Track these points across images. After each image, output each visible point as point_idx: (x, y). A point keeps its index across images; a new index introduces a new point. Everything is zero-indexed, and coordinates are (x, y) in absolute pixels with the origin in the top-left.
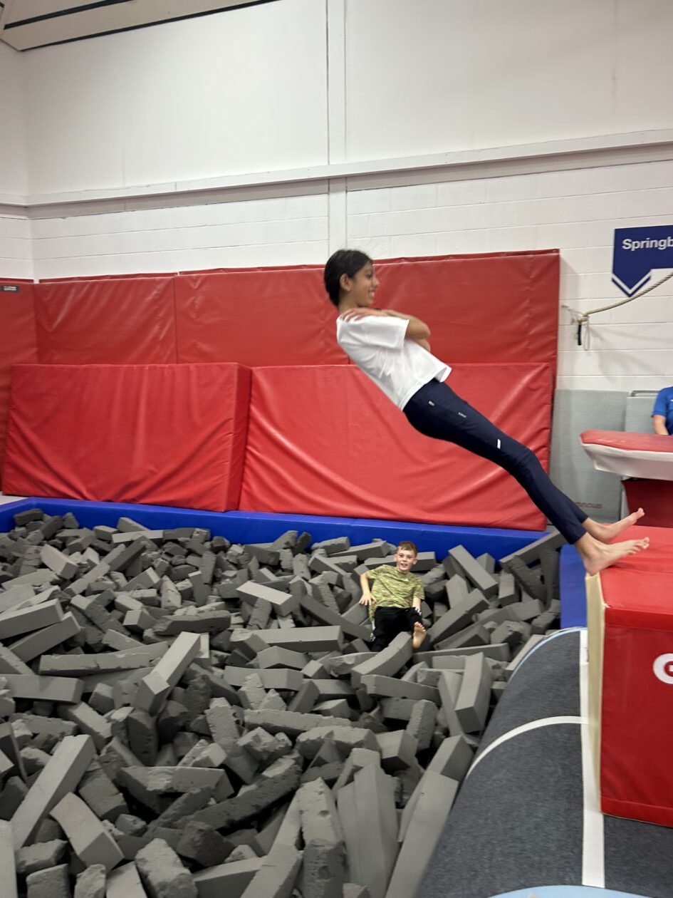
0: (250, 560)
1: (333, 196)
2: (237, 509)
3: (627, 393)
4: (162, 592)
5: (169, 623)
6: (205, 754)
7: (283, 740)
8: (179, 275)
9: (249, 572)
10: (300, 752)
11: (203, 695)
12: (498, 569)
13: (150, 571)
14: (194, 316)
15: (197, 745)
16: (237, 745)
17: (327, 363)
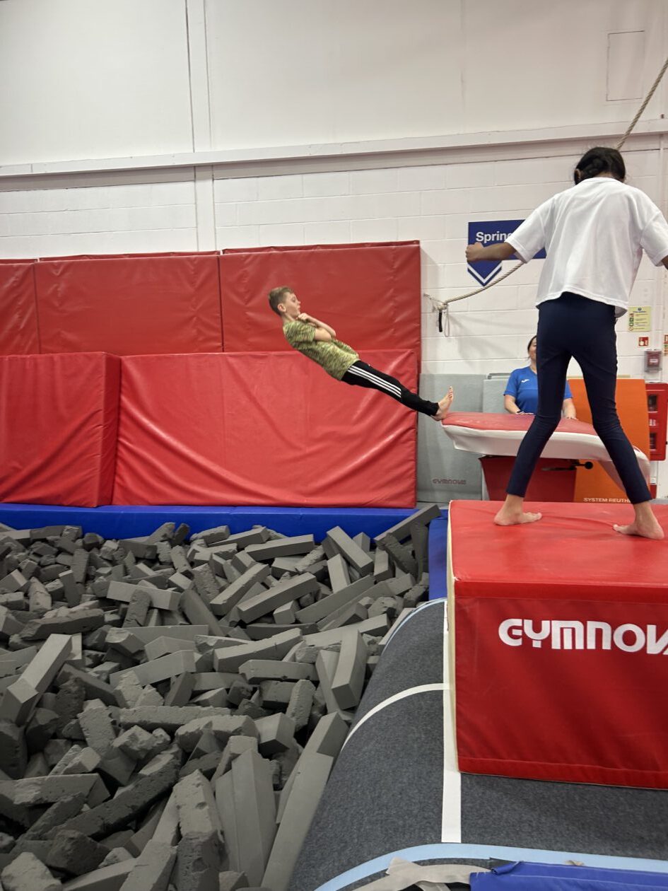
0: (125, 554)
1: (200, 184)
2: (111, 504)
3: (485, 376)
4: (31, 594)
5: (37, 627)
6: (76, 760)
7: (161, 736)
8: (39, 261)
9: (125, 568)
10: (179, 745)
11: (76, 698)
12: (373, 547)
13: (15, 574)
14: (56, 304)
15: (70, 751)
16: (112, 747)
17: (200, 351)
